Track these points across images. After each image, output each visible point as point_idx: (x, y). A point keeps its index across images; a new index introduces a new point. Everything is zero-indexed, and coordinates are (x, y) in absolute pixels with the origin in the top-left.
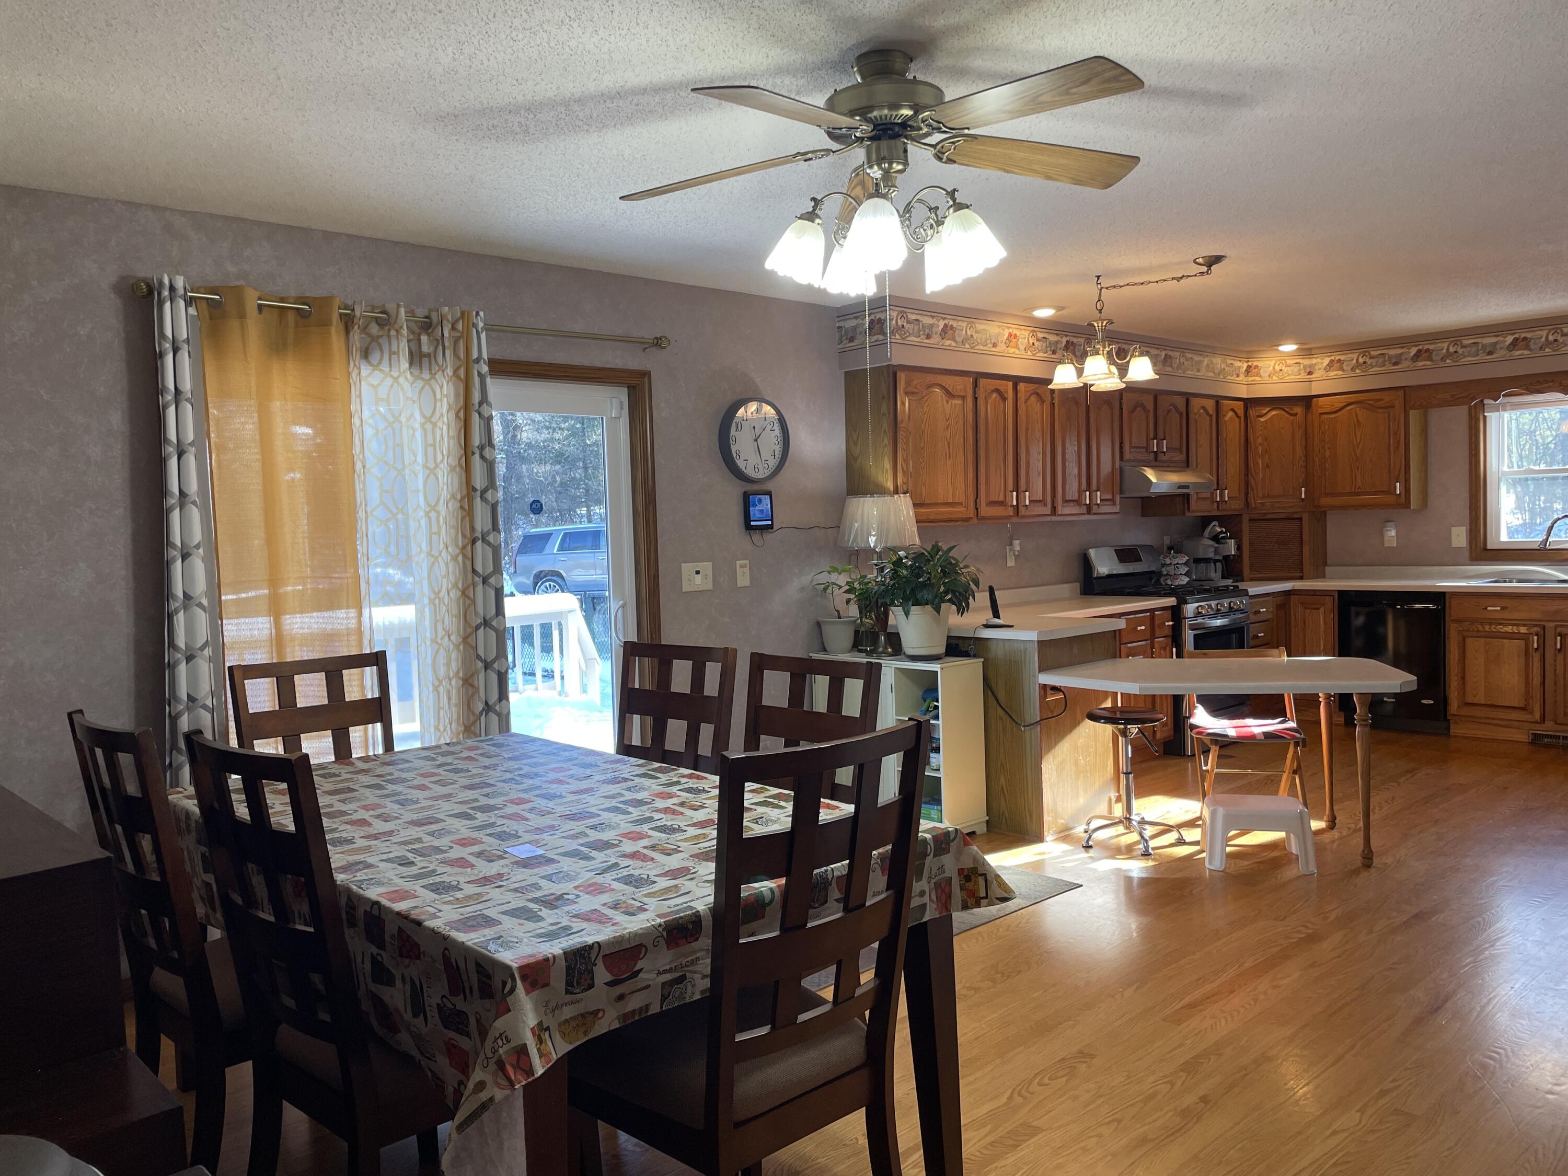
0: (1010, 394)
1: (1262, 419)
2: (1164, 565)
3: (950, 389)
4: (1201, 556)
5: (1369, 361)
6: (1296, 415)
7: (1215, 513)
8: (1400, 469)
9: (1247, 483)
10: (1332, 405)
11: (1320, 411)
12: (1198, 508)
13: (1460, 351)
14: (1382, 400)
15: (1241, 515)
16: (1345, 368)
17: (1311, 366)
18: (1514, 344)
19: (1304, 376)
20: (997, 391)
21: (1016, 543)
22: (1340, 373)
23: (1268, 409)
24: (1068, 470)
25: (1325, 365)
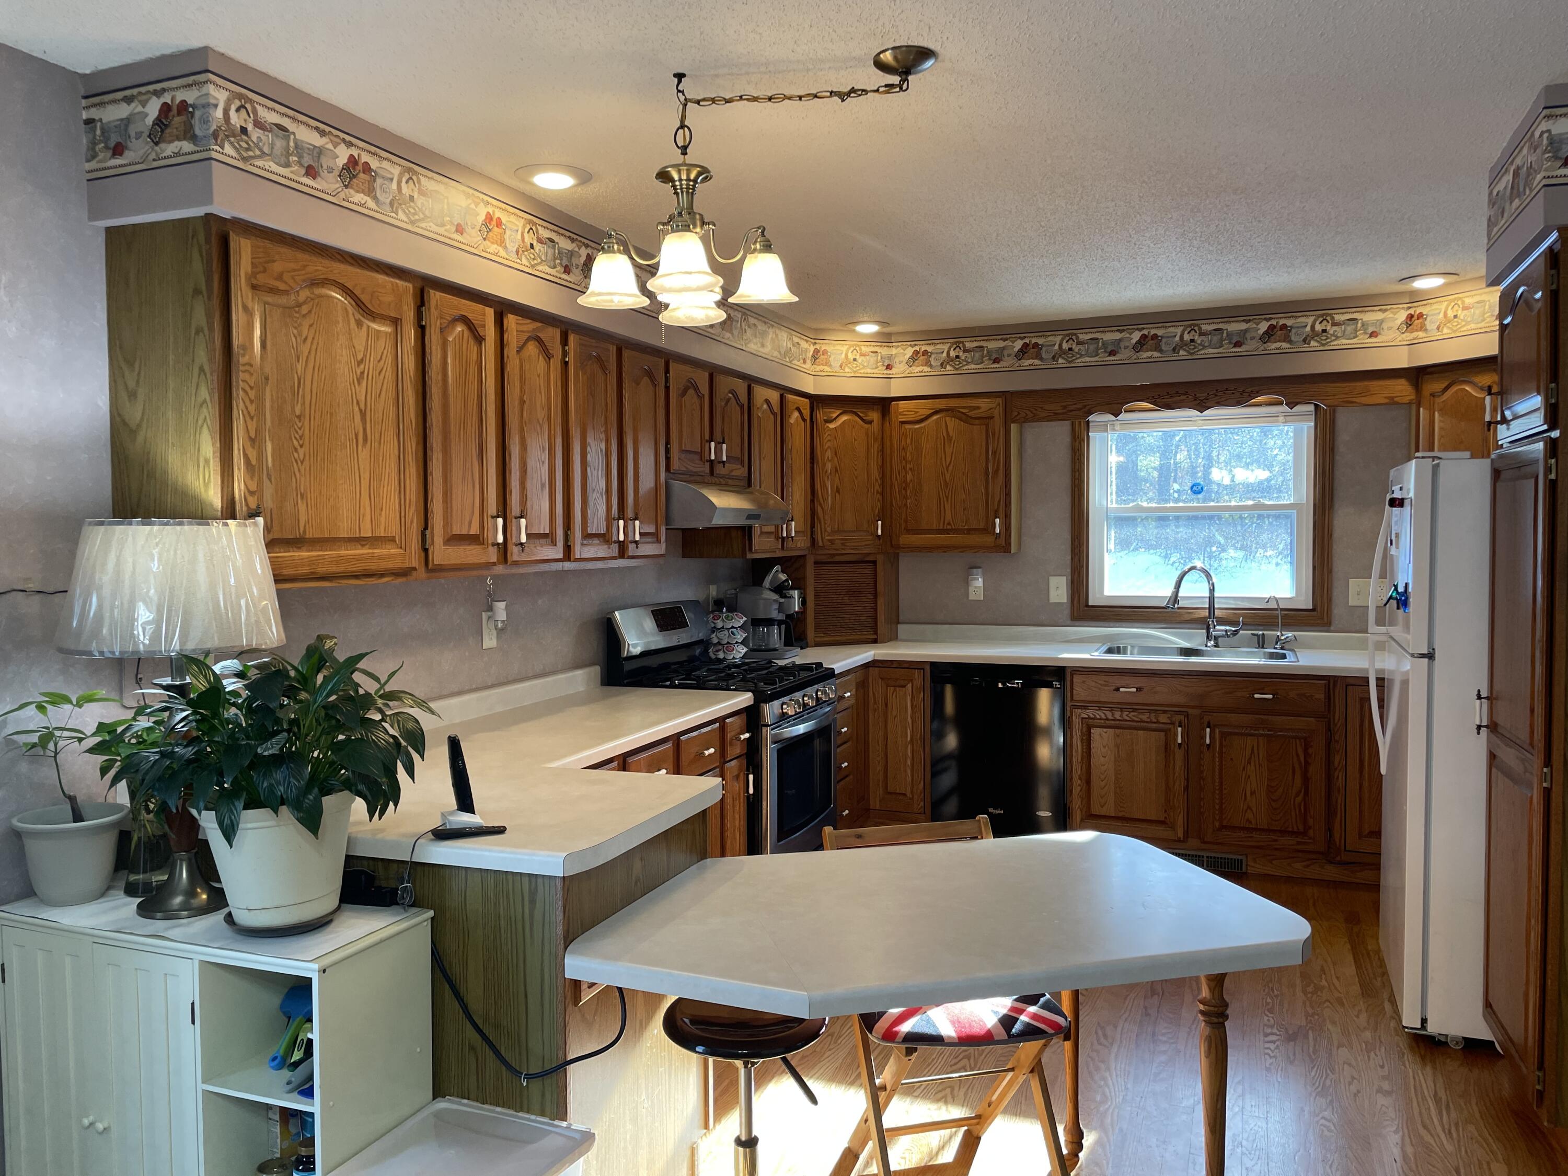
0: (490, 332)
1: (832, 426)
2: (714, 630)
3: (364, 298)
4: (761, 615)
5: (963, 356)
6: (870, 422)
7: (779, 554)
8: (999, 501)
9: (813, 513)
10: (916, 412)
11: (902, 418)
12: (762, 546)
13: (1076, 348)
14: (978, 408)
15: (804, 556)
16: (933, 363)
17: (890, 357)
18: (1142, 344)
19: (882, 371)
20: (465, 320)
21: (500, 607)
22: (926, 369)
23: (838, 412)
24: (591, 483)
25: (907, 357)
